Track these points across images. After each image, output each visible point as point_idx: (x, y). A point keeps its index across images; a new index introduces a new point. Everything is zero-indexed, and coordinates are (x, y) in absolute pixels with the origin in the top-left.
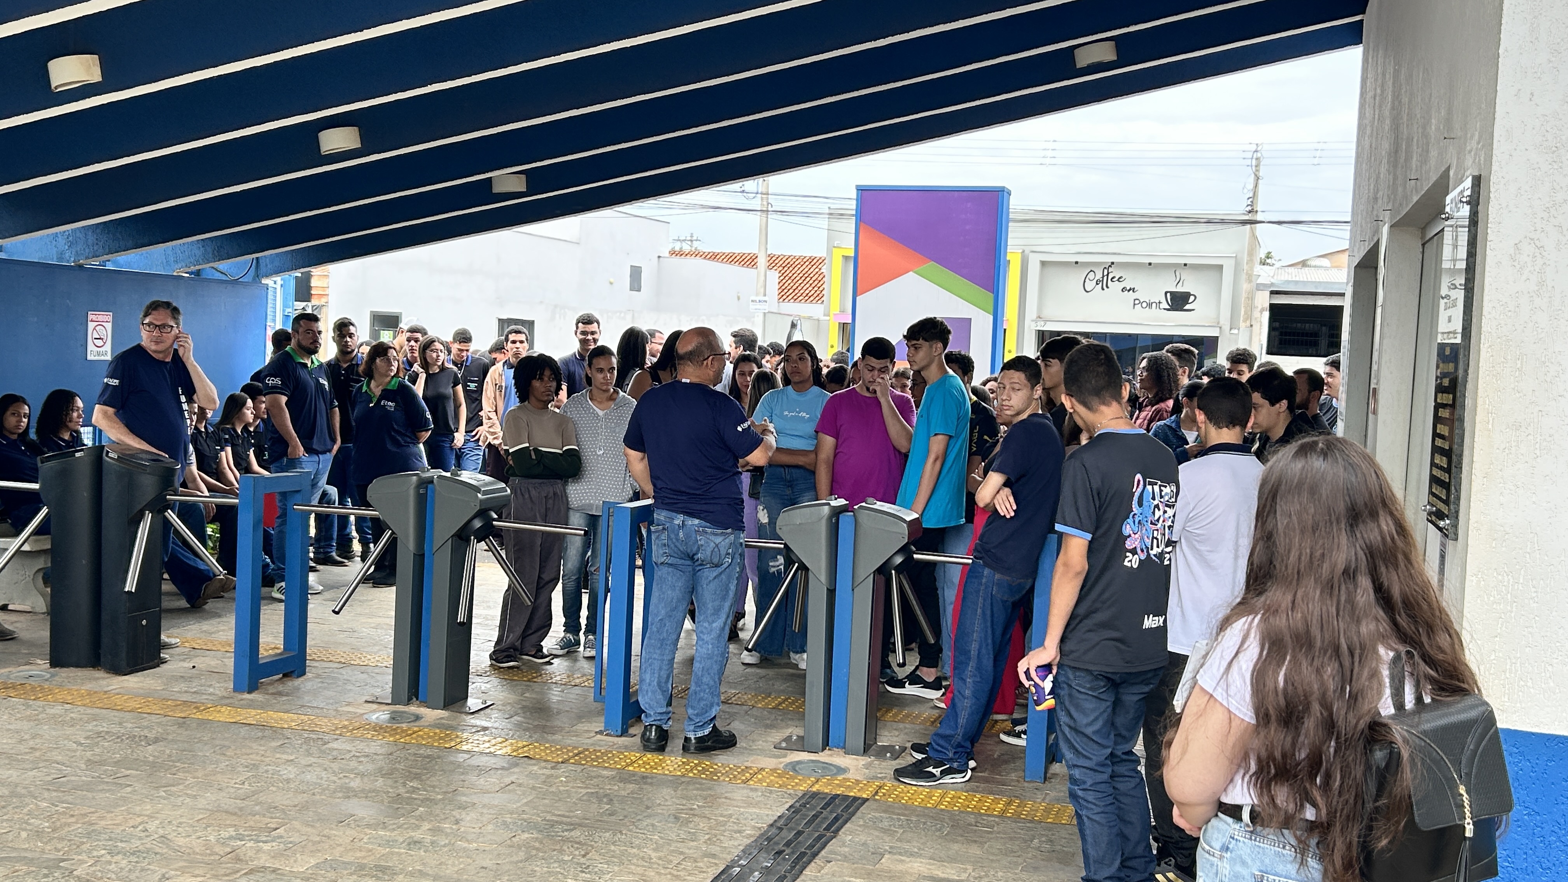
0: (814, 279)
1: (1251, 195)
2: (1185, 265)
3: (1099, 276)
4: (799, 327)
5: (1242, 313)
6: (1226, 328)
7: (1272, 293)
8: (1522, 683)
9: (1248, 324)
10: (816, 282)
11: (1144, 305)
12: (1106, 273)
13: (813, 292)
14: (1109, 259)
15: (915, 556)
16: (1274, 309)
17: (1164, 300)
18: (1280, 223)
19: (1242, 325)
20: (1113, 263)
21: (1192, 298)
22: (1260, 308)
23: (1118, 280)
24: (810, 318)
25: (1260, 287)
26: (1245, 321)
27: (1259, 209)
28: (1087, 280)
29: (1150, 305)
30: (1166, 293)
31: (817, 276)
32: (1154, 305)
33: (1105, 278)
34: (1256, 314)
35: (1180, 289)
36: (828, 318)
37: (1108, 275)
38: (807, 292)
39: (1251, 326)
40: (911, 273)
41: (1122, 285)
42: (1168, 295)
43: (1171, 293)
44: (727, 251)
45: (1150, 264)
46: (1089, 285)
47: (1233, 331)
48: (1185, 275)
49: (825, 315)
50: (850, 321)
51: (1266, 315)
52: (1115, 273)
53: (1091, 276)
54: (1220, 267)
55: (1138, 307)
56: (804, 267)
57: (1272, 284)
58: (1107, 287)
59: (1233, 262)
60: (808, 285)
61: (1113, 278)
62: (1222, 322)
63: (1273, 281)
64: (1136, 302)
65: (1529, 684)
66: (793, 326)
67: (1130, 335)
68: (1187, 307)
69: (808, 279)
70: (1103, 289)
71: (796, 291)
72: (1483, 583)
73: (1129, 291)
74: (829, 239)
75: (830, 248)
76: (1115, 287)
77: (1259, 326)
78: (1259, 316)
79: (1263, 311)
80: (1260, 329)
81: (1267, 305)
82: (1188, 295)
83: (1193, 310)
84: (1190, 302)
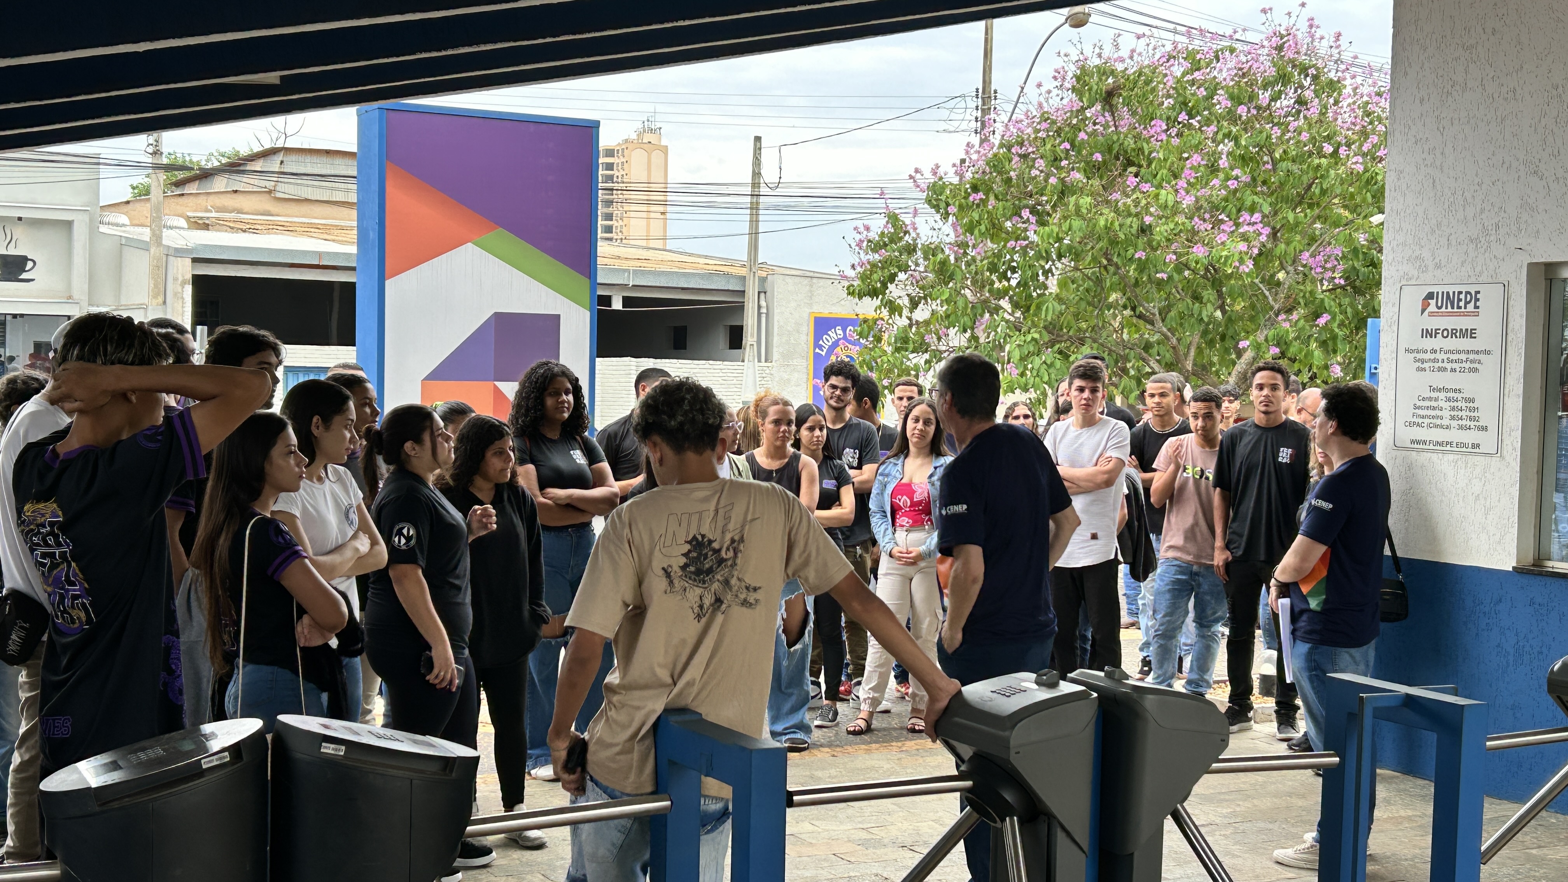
2: (20, 219)
6: (84, 305)
7: (195, 260)
9: (160, 299)
16: (199, 282)
21: (30, 265)
22: (180, 279)
25: (179, 252)
26: (155, 297)
34: (176, 287)
35: (12, 251)
39: (164, 303)
40: (469, 244)
48: (19, 232)
51: (189, 290)
54: (69, 224)
57: (193, 249)
59: (86, 217)
62: (77, 297)
63: (193, 245)
68: (24, 276)
77: (181, 304)
78: (180, 290)
79: (184, 283)
80: (183, 307)
81: (189, 277)
82: (25, 259)
83: (33, 280)
84: (27, 269)
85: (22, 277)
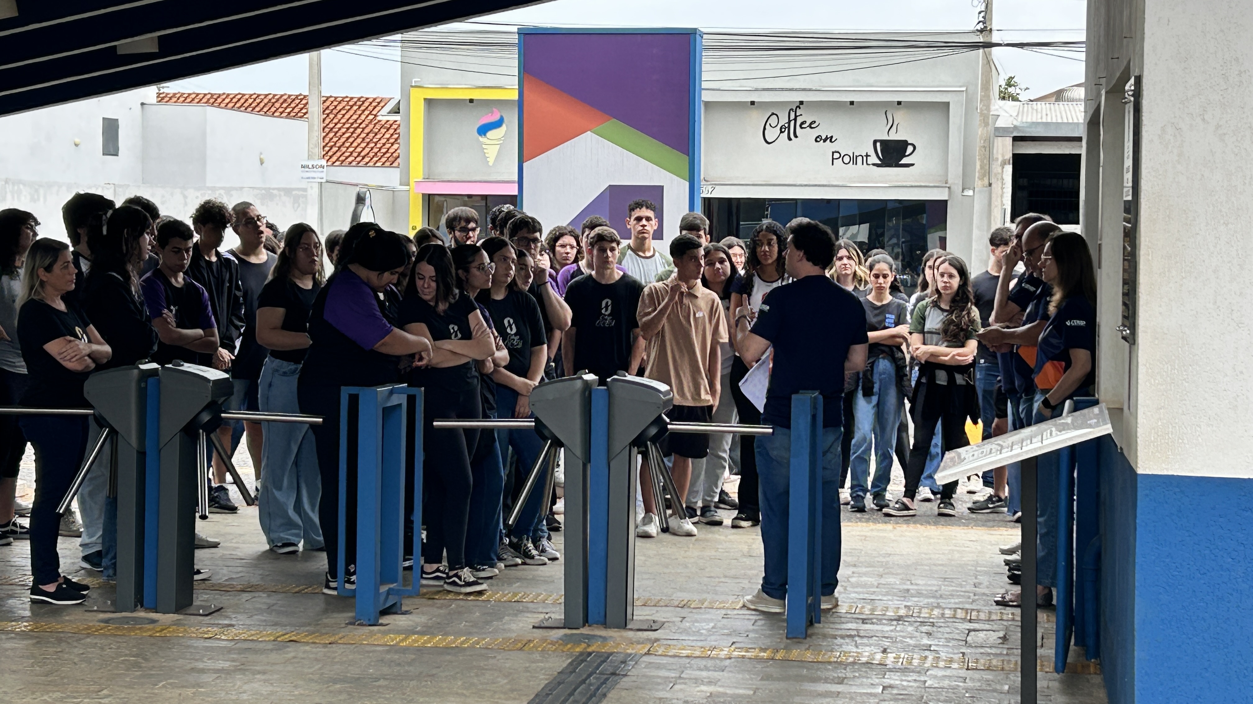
0: (366, 131)
1: (983, 9)
2: (899, 103)
3: (784, 120)
4: (368, 201)
5: (978, 167)
6: (958, 189)
7: (1015, 139)
8: (1180, 441)
9: (986, 182)
10: (371, 135)
11: (847, 159)
12: (792, 116)
13: (367, 150)
14: (797, 97)
15: (669, 427)
16: (1019, 161)
17: (872, 152)
18: (1021, 45)
19: (978, 184)
20: (801, 103)
21: (910, 149)
22: (1000, 159)
23: (810, 126)
24: (380, 188)
25: (1000, 132)
26: (981, 178)
27: (995, 26)
28: (768, 126)
29: (854, 159)
30: (875, 142)
31: (371, 126)
32: (860, 159)
33: (792, 123)
34: (996, 168)
36: (406, 188)
37: (795, 120)
38: (359, 150)
39: (990, 185)
40: (589, 132)
41: (815, 133)
42: (878, 144)
43: (883, 142)
44: (233, 91)
45: (852, 103)
46: (771, 134)
47: (966, 193)
48: (900, 116)
49: (401, 184)
50: (515, 192)
51: (1009, 169)
52: (805, 116)
53: (773, 121)
54: (946, 106)
55: (838, 162)
56: (351, 112)
57: (1015, 128)
58: (796, 136)
59: (962, 98)
60: (359, 140)
61: (802, 123)
62: (950, 181)
63: (1015, 123)
64: (836, 156)
65: (1186, 441)
66: (360, 200)
67: (829, 201)
68: (904, 161)
69: (359, 131)
70: (790, 139)
71: (343, 149)
72: (1150, 371)
73: (825, 141)
74: (404, 75)
75: (407, 88)
76: (806, 135)
77: (1000, 185)
78: (1000, 171)
79: (1004, 164)
80: (1002, 188)
81: (1009, 156)
82: (905, 143)
83: (913, 165)
84: (907, 154)
85: (902, 162)
